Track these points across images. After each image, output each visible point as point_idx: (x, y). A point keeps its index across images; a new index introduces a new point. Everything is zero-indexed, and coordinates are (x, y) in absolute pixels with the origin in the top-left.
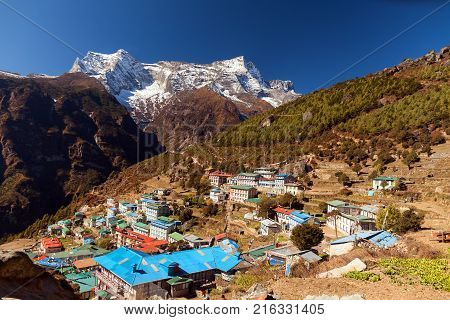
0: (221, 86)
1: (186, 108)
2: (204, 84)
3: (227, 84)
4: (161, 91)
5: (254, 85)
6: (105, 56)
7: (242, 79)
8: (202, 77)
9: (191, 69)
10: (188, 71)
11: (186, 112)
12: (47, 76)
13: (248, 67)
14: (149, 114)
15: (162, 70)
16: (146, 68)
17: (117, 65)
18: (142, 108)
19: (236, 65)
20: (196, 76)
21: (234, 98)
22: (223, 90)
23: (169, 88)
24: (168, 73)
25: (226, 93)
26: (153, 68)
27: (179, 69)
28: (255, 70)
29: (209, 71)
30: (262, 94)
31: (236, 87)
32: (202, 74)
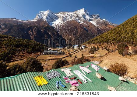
0: (78, 19)
1: (69, 27)
2: (73, 18)
3: (80, 18)
4: (61, 21)
5: (87, 17)
6: (44, 12)
7: (84, 16)
10: (68, 15)
13: (85, 11)
14: (59, 29)
15: (60, 15)
16: (56, 14)
17: (48, 15)
18: (57, 27)
19: (81, 12)
20: (71, 16)
21: (82, 22)
23: (63, 20)
24: (62, 15)
25: (79, 21)
26: (57, 14)
27: (65, 14)
28: (87, 12)
29: (74, 14)
30: (90, 20)
31: (82, 19)
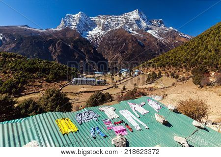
1: (114, 40)
2: (120, 26)
3: (131, 25)
4: (100, 31)
5: (144, 24)
6: (74, 16)
7: (138, 22)
8: (119, 22)
9: (113, 18)
10: (112, 20)
11: (114, 42)
12: (53, 29)
13: (140, 15)
14: (97, 43)
15: (100, 19)
16: (92, 19)
17: (80, 20)
18: (94, 40)
19: (134, 15)
20: (116, 22)
21: (135, 32)
22: (129, 28)
23: (104, 29)
24: (102, 21)
25: (130, 30)
26: (95, 19)
27: (107, 19)
28: (144, 15)
29: (121, 18)
30: (148, 29)
31: (135, 26)
32: (118, 20)
